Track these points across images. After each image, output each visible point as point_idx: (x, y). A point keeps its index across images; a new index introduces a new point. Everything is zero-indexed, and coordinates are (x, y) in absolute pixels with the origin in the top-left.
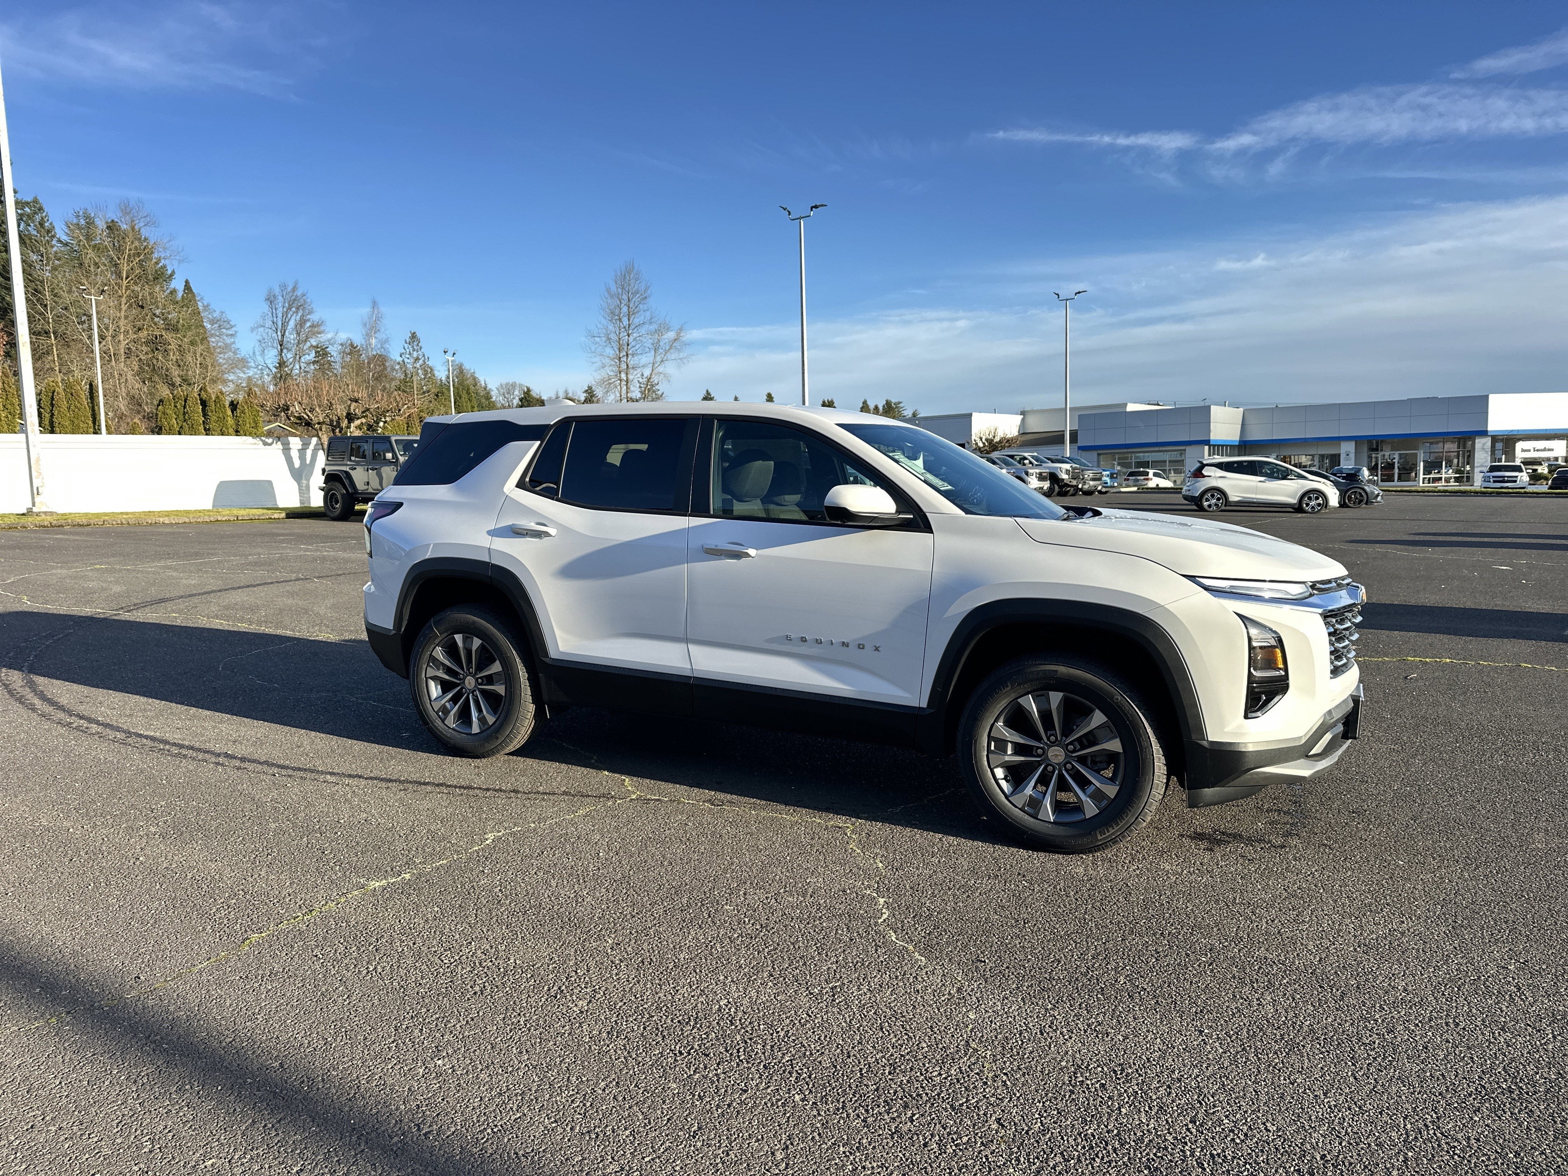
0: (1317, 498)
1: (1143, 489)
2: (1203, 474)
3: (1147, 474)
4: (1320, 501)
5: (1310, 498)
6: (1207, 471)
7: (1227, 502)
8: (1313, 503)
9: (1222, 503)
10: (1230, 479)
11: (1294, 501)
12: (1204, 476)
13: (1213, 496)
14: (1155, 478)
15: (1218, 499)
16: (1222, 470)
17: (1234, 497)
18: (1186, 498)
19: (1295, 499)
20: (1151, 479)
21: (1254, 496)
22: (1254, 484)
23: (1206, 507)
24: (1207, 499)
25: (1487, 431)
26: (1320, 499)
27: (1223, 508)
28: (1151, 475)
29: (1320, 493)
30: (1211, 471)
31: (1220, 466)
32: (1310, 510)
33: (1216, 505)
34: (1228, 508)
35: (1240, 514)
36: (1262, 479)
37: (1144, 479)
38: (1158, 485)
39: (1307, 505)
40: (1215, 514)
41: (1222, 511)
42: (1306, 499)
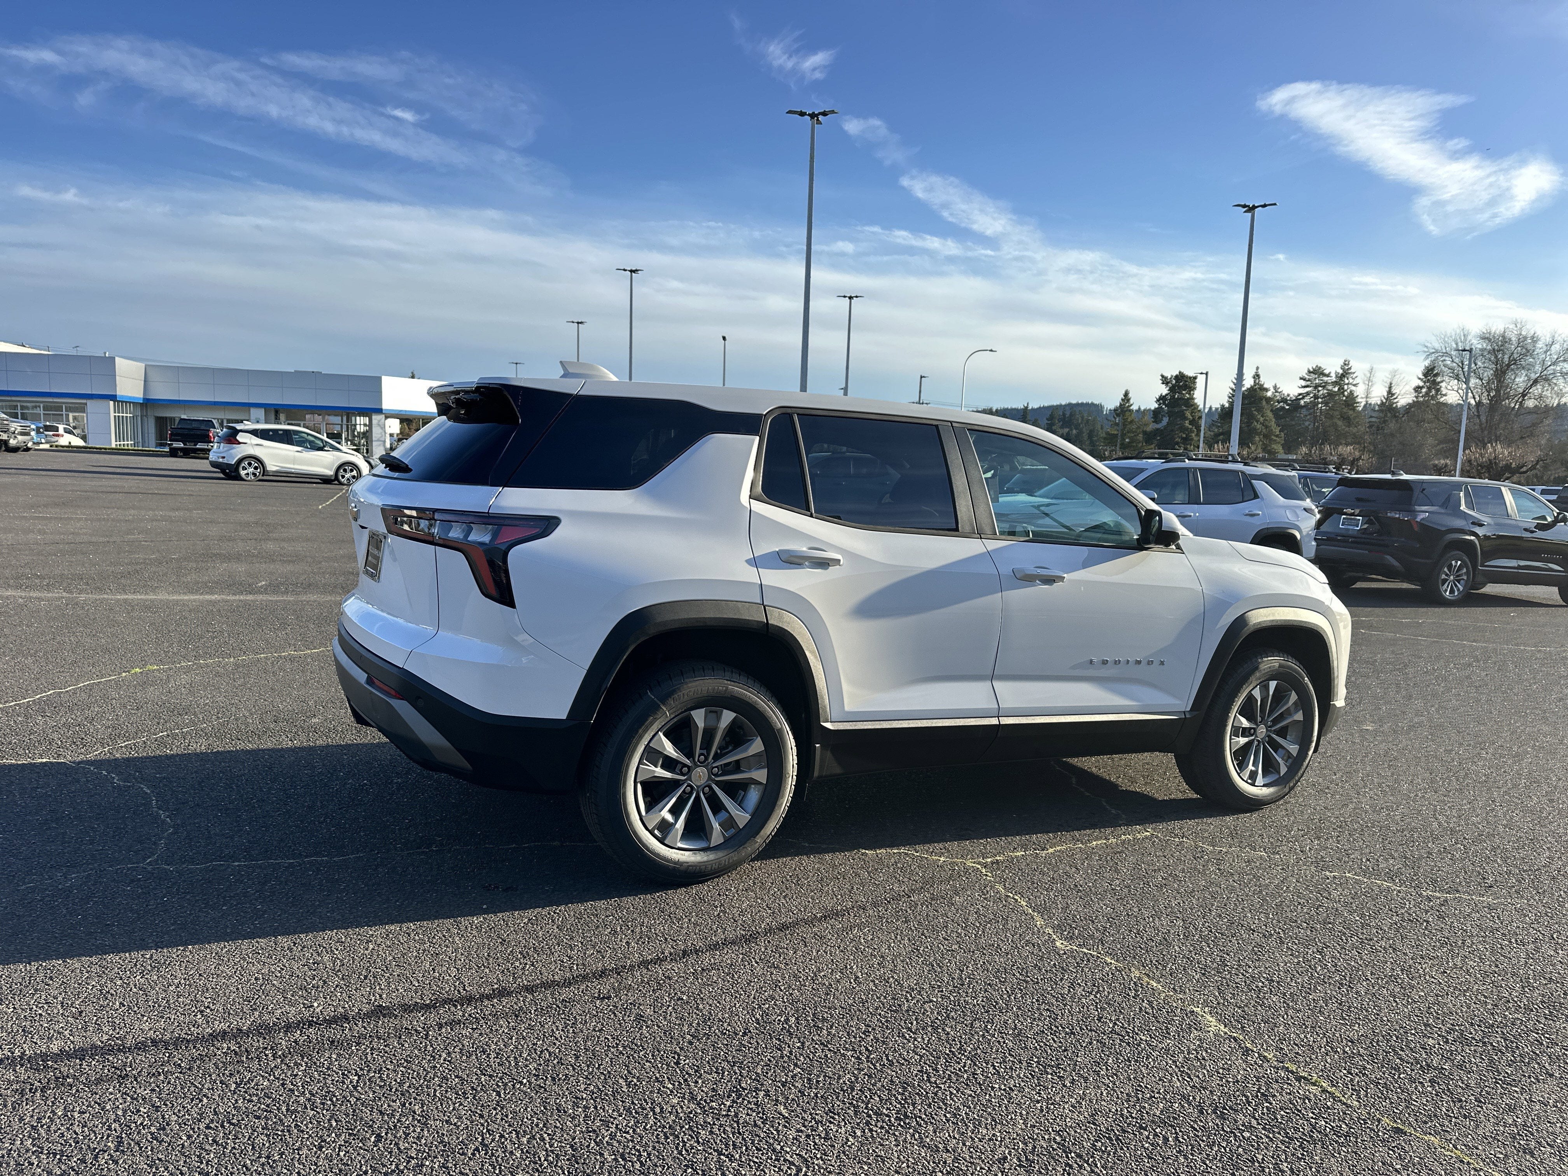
0: (352, 471)
1: (57, 446)
2: (238, 441)
3: (57, 429)
4: (355, 473)
5: (345, 470)
6: (241, 437)
7: (265, 472)
8: (347, 475)
9: (260, 473)
10: (266, 447)
11: (330, 473)
12: (239, 443)
13: (250, 464)
14: (66, 435)
15: (256, 468)
16: (258, 437)
17: (271, 467)
18: (214, 464)
19: (331, 470)
20: (63, 436)
21: (292, 466)
22: (292, 454)
23: (244, 476)
24: (243, 467)
25: (382, 409)
26: (355, 471)
27: (261, 477)
28: (61, 431)
29: (354, 466)
30: (246, 438)
31: (254, 433)
32: (345, 482)
33: (254, 474)
34: (265, 478)
35: (279, 484)
36: (299, 449)
37: (54, 435)
38: (70, 443)
39: (343, 477)
40: (251, 483)
41: (260, 480)
42: (342, 471)
